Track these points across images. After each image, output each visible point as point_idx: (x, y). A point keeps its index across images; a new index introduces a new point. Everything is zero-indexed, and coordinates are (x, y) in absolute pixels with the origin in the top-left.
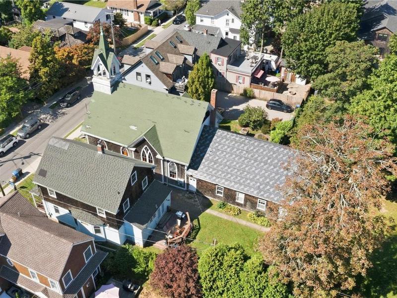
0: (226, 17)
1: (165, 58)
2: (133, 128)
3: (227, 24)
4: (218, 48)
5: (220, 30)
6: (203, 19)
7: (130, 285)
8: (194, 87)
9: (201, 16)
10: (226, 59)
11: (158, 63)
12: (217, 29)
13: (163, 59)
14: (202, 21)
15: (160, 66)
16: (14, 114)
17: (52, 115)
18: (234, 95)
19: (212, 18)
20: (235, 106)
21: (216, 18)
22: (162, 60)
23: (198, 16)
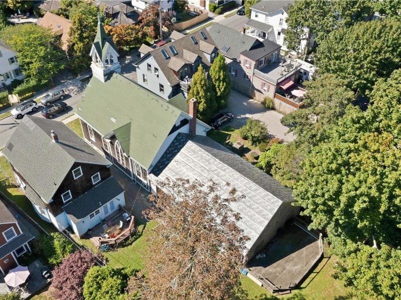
0: (280, 16)
1: (180, 54)
2: (113, 120)
3: (281, 24)
4: (250, 50)
5: (273, 29)
6: (259, 14)
7: (45, 272)
8: (195, 89)
9: (256, 12)
10: (254, 63)
11: (169, 58)
12: (270, 27)
13: (177, 54)
14: (256, 16)
15: (170, 62)
16: (44, 82)
17: (79, 88)
18: (256, 102)
19: (266, 15)
20: (250, 114)
21: (271, 15)
22: (175, 55)
23: (254, 11)
